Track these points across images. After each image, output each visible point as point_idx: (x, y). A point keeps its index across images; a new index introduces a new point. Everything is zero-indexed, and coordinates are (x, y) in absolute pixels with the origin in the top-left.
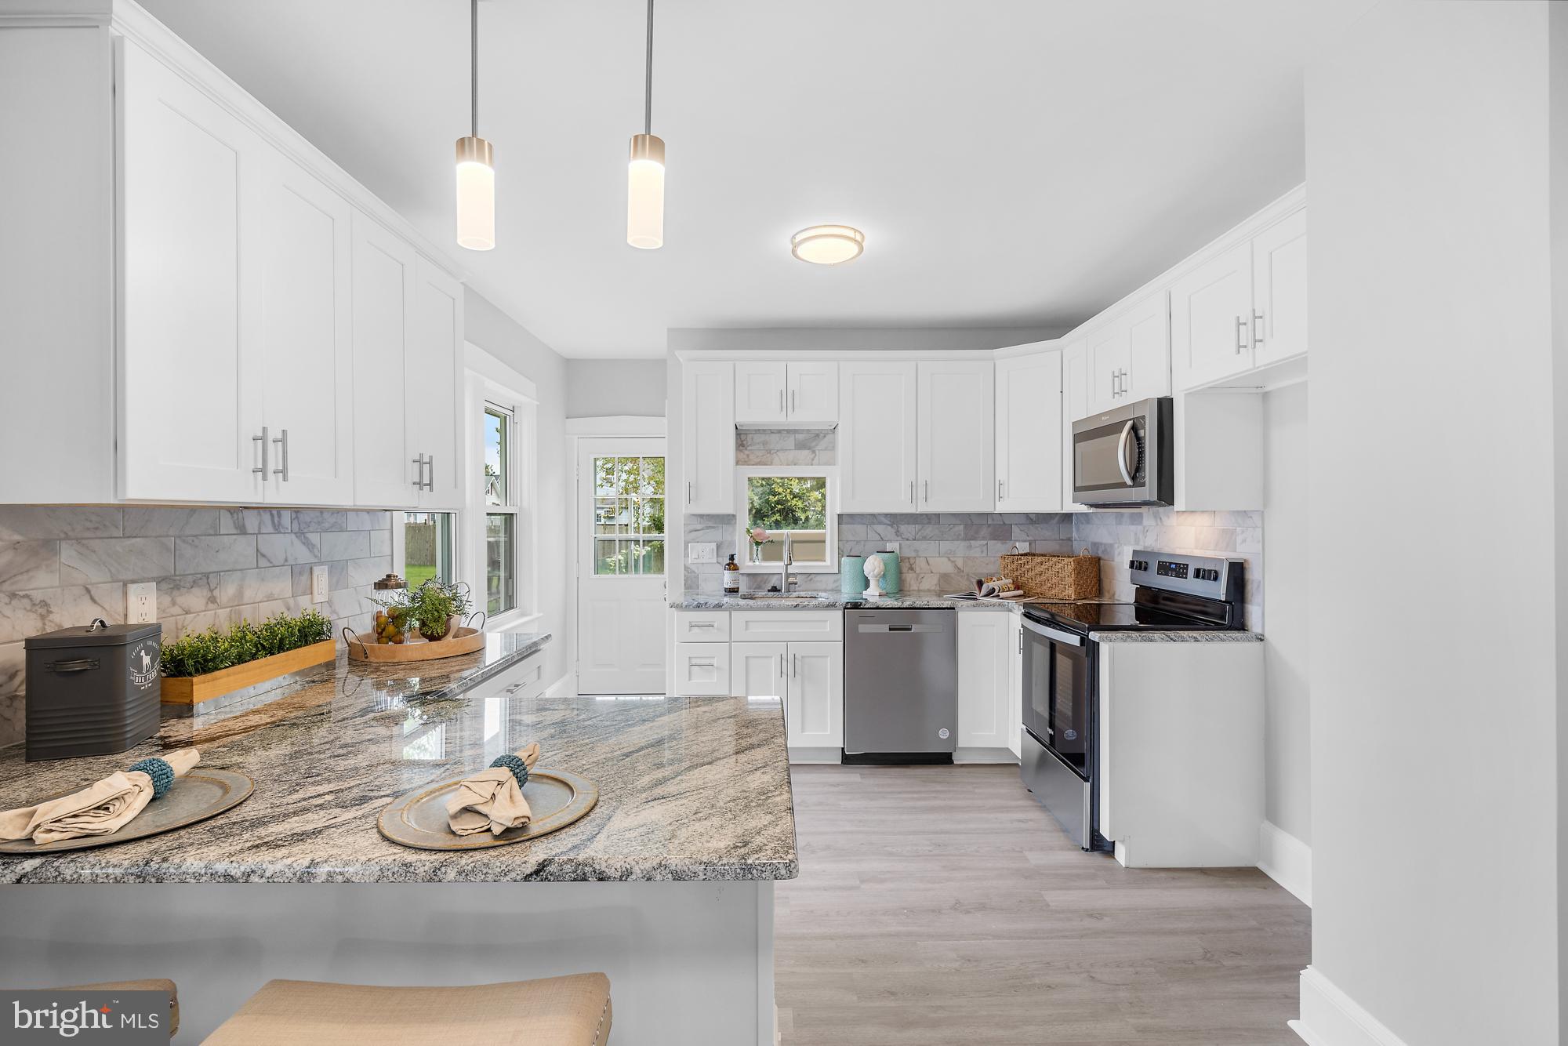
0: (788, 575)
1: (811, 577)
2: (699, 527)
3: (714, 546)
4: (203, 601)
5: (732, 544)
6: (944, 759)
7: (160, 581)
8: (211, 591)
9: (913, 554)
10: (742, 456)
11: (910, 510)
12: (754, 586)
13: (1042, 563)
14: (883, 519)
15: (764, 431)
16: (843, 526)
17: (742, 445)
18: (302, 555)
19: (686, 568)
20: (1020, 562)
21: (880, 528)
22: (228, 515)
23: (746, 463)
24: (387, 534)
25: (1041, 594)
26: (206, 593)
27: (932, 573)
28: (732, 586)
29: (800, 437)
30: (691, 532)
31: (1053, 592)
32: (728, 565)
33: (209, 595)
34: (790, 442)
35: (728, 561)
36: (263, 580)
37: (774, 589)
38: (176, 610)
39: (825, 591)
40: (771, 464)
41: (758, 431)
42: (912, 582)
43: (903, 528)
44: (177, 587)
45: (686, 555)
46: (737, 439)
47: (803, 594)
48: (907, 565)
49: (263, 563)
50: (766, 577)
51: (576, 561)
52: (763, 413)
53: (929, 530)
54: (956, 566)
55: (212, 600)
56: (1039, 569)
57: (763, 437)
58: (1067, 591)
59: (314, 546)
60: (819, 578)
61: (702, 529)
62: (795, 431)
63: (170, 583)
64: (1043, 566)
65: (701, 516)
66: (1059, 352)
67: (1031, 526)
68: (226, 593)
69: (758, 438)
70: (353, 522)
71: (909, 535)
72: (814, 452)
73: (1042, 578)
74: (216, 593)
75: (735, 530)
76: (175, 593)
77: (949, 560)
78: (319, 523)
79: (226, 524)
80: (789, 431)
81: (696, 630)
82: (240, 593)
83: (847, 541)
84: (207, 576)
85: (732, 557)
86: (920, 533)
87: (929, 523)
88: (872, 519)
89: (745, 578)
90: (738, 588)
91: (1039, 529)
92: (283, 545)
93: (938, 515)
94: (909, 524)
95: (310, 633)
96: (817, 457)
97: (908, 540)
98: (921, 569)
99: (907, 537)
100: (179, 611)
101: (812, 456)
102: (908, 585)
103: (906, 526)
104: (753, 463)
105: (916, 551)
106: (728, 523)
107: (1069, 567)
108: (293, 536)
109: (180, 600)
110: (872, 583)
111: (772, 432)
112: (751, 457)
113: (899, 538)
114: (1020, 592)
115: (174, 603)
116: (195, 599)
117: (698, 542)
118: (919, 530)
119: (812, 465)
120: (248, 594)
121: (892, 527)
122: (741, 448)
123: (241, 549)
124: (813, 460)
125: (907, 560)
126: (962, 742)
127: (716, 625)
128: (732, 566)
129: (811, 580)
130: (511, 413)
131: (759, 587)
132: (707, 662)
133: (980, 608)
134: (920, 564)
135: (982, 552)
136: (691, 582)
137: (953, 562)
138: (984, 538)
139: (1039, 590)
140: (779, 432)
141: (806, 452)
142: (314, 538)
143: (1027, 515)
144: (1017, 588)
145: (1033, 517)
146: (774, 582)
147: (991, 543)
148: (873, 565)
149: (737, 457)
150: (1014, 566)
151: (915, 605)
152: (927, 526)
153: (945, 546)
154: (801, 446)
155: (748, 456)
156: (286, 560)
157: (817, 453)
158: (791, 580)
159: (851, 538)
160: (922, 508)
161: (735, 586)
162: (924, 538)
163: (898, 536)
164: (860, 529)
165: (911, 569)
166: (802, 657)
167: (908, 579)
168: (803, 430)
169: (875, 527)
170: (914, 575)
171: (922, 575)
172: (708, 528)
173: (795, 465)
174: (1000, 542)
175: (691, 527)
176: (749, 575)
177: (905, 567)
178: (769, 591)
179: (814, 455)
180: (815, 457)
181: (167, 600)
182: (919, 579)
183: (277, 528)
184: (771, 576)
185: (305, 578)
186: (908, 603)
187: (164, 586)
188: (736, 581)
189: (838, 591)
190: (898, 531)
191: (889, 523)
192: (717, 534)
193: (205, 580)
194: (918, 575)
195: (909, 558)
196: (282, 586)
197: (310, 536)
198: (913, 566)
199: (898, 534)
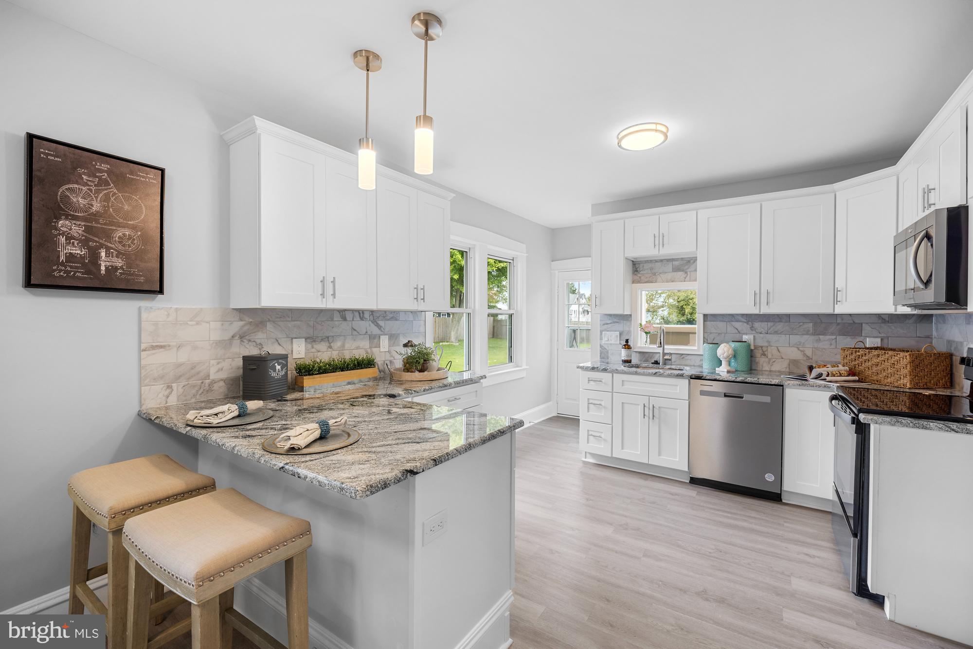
0: (664, 354)
1: (683, 356)
2: (609, 322)
3: (618, 333)
4: (326, 348)
5: (629, 332)
6: (774, 497)
7: (306, 339)
8: (330, 344)
9: (766, 344)
10: (636, 278)
11: (755, 311)
12: (643, 360)
13: (878, 356)
14: (740, 318)
15: (651, 261)
16: (708, 323)
17: (637, 271)
18: (375, 330)
19: (601, 346)
20: (858, 354)
21: (738, 325)
22: (338, 313)
23: (639, 282)
24: (422, 323)
25: (877, 381)
26: (327, 344)
27: (782, 358)
28: (626, 359)
29: (676, 263)
30: (604, 325)
31: (889, 380)
32: (624, 345)
33: (329, 345)
34: (670, 267)
35: (625, 343)
36: (355, 340)
37: (656, 363)
38: (313, 350)
39: (690, 366)
40: (656, 282)
41: (647, 262)
42: (765, 364)
43: (757, 325)
44: (314, 341)
45: (601, 339)
46: (633, 267)
47: (673, 367)
48: (761, 351)
49: (355, 333)
50: (651, 354)
51: (556, 340)
52: (645, 250)
53: (780, 326)
54: (805, 355)
55: (330, 347)
56: (875, 360)
57: (650, 265)
58: (902, 381)
59: (381, 327)
60: (689, 357)
61: (611, 323)
62: (673, 260)
63: (311, 340)
64: (880, 358)
65: (610, 315)
66: (895, 178)
67: (883, 325)
68: (338, 344)
69: (647, 266)
70: (402, 317)
71: (762, 330)
72: (686, 273)
73: (879, 368)
74: (332, 344)
75: (631, 324)
76: (314, 343)
77: (798, 349)
78: (384, 317)
79: (337, 317)
80: (668, 260)
81: (592, 383)
82: (343, 346)
83: (711, 333)
84: (328, 337)
85: (627, 341)
86: (772, 329)
87: (780, 321)
88: (731, 318)
89: (638, 354)
90: (631, 360)
91: (893, 328)
92: (365, 326)
93: (788, 316)
94: (762, 321)
95: (366, 364)
96: (689, 276)
97: (761, 333)
98: (772, 355)
99: (760, 331)
100: (315, 351)
101: (685, 276)
102: (761, 367)
103: (760, 323)
104: (644, 282)
105: (769, 342)
106: (627, 320)
107: (905, 360)
108: (370, 322)
109: (315, 346)
110: (723, 363)
111: (656, 261)
112: (642, 278)
113: (754, 332)
114: (856, 378)
115: (313, 347)
116: (322, 346)
117: (608, 331)
118: (771, 327)
119: (685, 281)
120: (347, 346)
121: (748, 324)
122: (636, 273)
123: (345, 326)
124: (685, 278)
125: (761, 348)
126: (786, 487)
127: (603, 381)
128: (627, 346)
129: (683, 358)
130: (512, 261)
131: (646, 361)
132: (598, 402)
133: (806, 387)
134: (772, 352)
135: (831, 344)
136: (604, 354)
137: (802, 351)
138: (832, 334)
139: (875, 378)
140: (662, 261)
141: (680, 273)
142: (381, 323)
143: (879, 316)
144: (854, 375)
145: (884, 317)
146: (656, 358)
147: (840, 338)
148: (723, 351)
149: (633, 279)
150: (853, 357)
151: (747, 380)
152: (778, 323)
153: (795, 339)
154: (676, 269)
155: (640, 277)
156: (367, 332)
157: (689, 273)
158: (667, 357)
159: (715, 331)
160: (765, 310)
161: (629, 359)
162: (776, 333)
163: (752, 330)
164: (721, 325)
165: (764, 354)
166: (659, 407)
167: (761, 363)
168: (678, 259)
169: (734, 323)
170: (767, 359)
171: (774, 360)
172: (614, 322)
173: (672, 282)
174: (849, 337)
175: (604, 322)
176: (640, 352)
177: (758, 353)
178: (652, 363)
179: (686, 275)
180: (687, 276)
181: (310, 346)
182: (770, 362)
183: (362, 318)
184: (655, 354)
185: (376, 341)
186: (741, 378)
187: (308, 340)
188: (628, 356)
189: (701, 366)
190: (753, 327)
191: (746, 321)
192: (620, 327)
193: (327, 339)
194: (770, 360)
195: (762, 347)
196: (365, 344)
197: (379, 322)
198: (766, 353)
199: (752, 328)
